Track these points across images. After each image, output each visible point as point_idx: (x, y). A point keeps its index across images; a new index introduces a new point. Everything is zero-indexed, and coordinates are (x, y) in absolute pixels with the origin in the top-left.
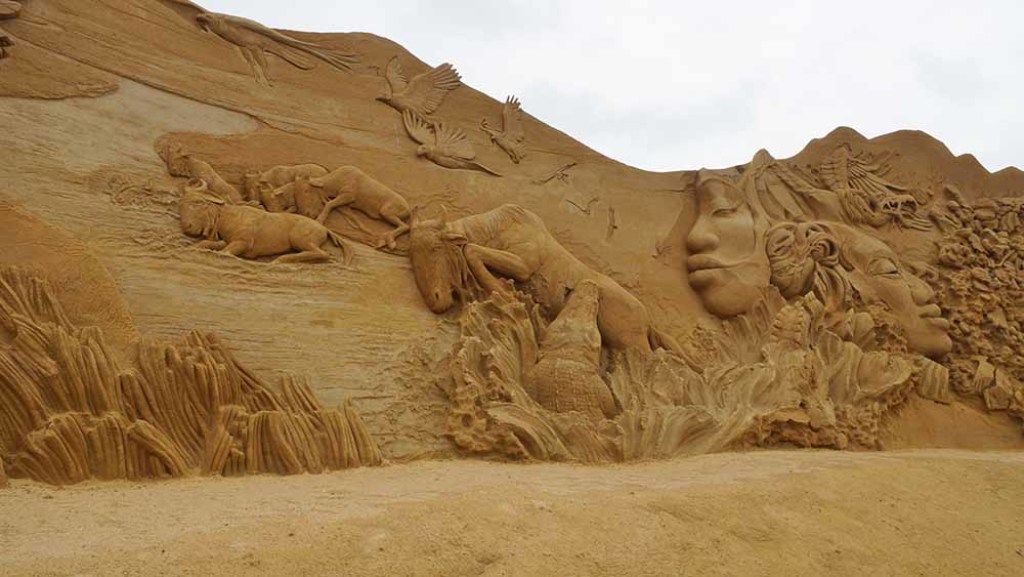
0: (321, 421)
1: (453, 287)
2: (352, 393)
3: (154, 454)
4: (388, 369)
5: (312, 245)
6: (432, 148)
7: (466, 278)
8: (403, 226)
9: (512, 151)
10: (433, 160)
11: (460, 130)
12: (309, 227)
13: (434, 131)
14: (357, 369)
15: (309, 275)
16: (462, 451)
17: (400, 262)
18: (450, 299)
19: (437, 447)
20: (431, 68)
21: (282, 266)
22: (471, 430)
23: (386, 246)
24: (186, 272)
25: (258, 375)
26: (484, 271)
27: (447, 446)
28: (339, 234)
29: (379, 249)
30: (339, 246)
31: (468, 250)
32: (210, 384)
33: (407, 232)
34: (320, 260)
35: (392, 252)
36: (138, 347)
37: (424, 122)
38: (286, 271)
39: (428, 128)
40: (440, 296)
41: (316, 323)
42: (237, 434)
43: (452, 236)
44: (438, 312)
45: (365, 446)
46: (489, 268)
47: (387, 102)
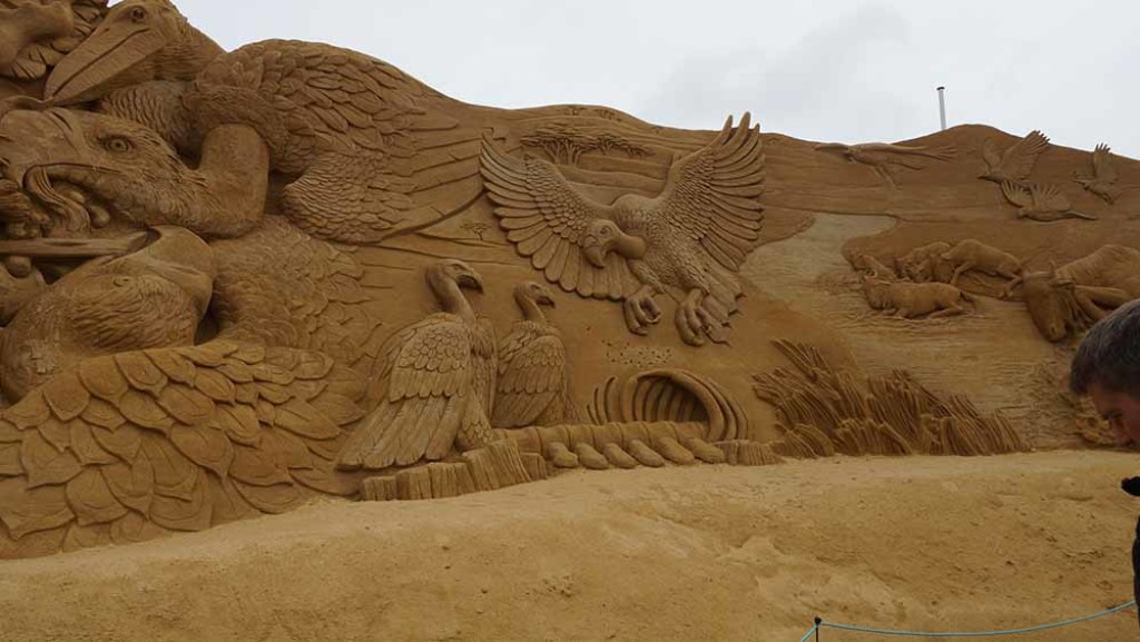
0: (983, 423)
1: (1065, 320)
2: (1000, 405)
3: (894, 441)
4: (1022, 387)
5: (953, 303)
6: (1030, 209)
7: (1076, 313)
8: (1017, 278)
9: (1106, 194)
10: (1034, 219)
11: (1053, 186)
12: (948, 290)
13: (1031, 193)
14: (1001, 388)
15: (952, 325)
16: (1090, 444)
18: (1064, 332)
19: (1069, 441)
20: (1021, 138)
21: (935, 321)
22: (1098, 429)
23: (1006, 295)
24: (880, 333)
25: (935, 394)
26: (1092, 306)
27: (1078, 441)
28: (970, 292)
29: (1001, 299)
30: (971, 301)
31: (1076, 292)
32: (914, 400)
33: (1020, 282)
34: (959, 313)
35: (1011, 300)
36: (869, 381)
37: (1020, 187)
38: (939, 324)
39: (1024, 190)
40: (1056, 330)
41: (965, 358)
42: (933, 431)
43: (1061, 282)
44: (1054, 342)
45: (1017, 439)
46: (1095, 302)
47: (987, 179)
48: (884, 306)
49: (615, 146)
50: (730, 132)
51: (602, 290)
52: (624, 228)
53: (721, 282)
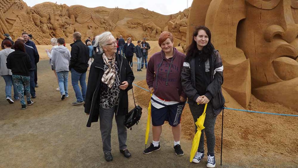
5: (136, 27)
7: (146, 28)
9: (152, 16)
10: (145, 18)
11: (148, 15)
14: (138, 35)
17: (142, 28)
24: (129, 30)
26: (148, 28)
28: (138, 26)
33: (142, 25)
37: (145, 15)
38: (134, 29)
43: (146, 25)
44: (144, 31)
47: (142, 14)
48: (130, 27)
49: (104, 11)
50: (116, 8)
51: (102, 26)
52: (105, 20)
53: (114, 25)
